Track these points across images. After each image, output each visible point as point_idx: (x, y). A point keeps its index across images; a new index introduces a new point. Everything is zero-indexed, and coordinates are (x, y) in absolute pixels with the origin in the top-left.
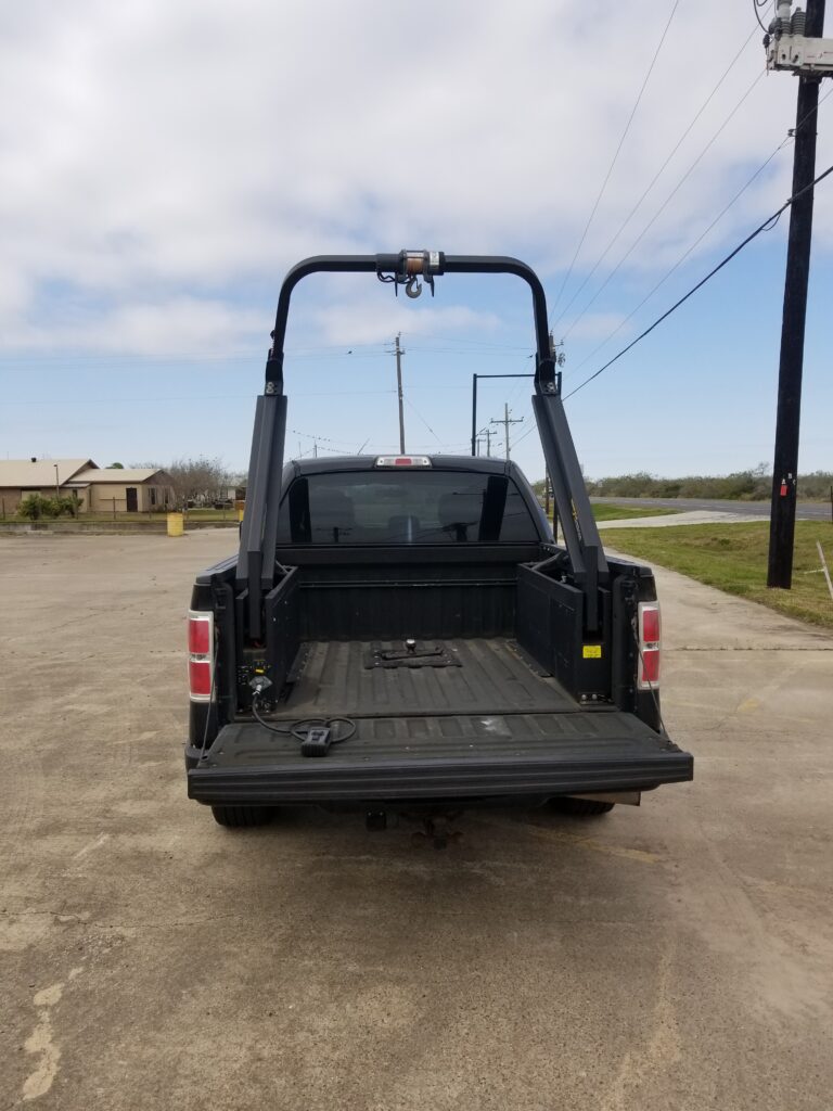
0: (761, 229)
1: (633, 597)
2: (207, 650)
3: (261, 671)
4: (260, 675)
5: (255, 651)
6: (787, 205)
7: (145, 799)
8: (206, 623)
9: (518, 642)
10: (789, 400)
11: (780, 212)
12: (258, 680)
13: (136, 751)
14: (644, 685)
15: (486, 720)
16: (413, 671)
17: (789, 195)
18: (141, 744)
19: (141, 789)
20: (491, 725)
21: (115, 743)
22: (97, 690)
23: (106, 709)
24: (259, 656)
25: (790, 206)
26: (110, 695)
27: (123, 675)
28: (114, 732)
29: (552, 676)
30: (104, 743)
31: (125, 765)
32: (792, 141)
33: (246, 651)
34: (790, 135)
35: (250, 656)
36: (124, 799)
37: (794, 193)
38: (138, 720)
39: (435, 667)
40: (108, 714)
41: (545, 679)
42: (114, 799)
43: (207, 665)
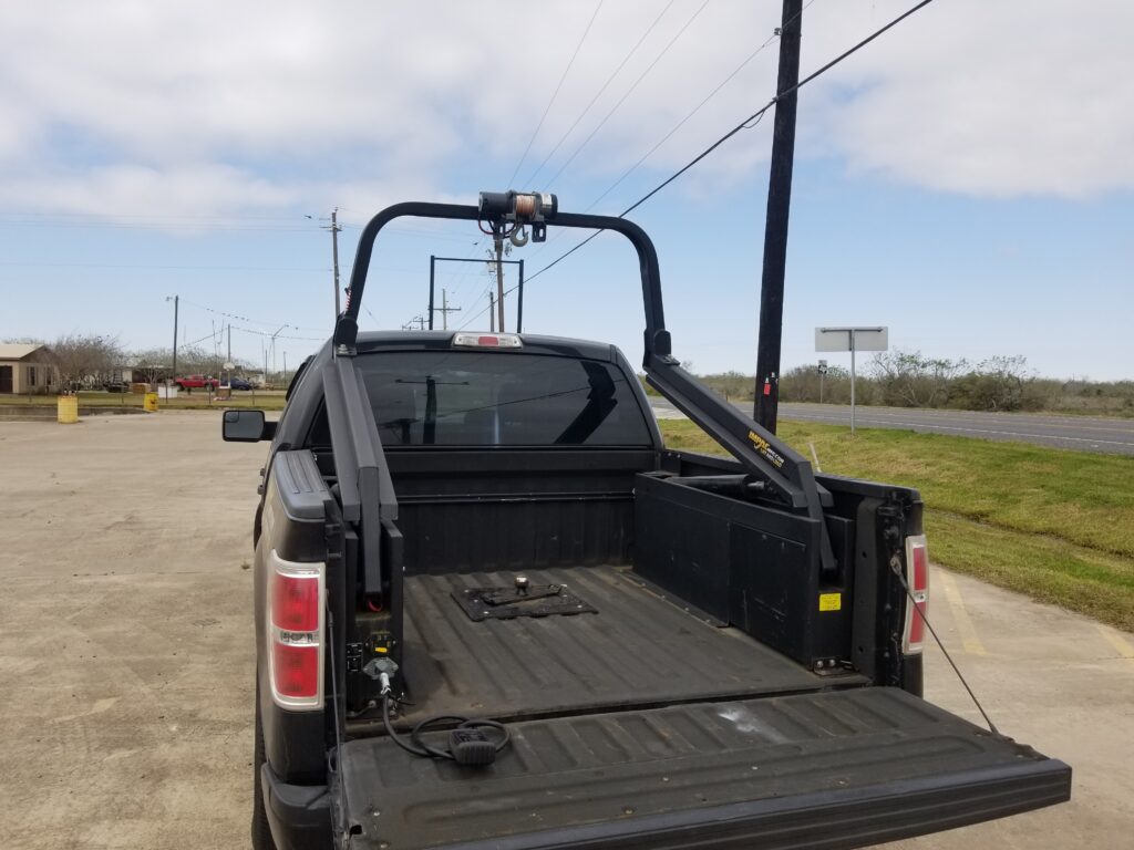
0: (742, 126)
1: (895, 530)
2: (315, 626)
3: (384, 650)
4: (381, 655)
5: (374, 619)
6: (772, 103)
7: (128, 816)
8: (313, 582)
9: (636, 570)
10: (773, 299)
11: (763, 110)
12: (381, 664)
13: (93, 734)
14: (911, 649)
15: (723, 711)
16: (541, 622)
17: (775, 95)
18: (98, 720)
19: (118, 799)
20: (741, 721)
21: (60, 719)
22: (11, 635)
23: (30, 664)
24: (380, 626)
25: (774, 106)
26: (32, 642)
27: (44, 611)
28: (51, 701)
29: (731, 625)
30: (41, 721)
31: (83, 757)
32: (778, 40)
33: (359, 619)
34: (776, 34)
35: (366, 627)
36: (95, 819)
37: (779, 92)
38: (83, 681)
39: (565, 614)
40: (36, 672)
41: (724, 630)
42: (80, 821)
43: (313, 650)
